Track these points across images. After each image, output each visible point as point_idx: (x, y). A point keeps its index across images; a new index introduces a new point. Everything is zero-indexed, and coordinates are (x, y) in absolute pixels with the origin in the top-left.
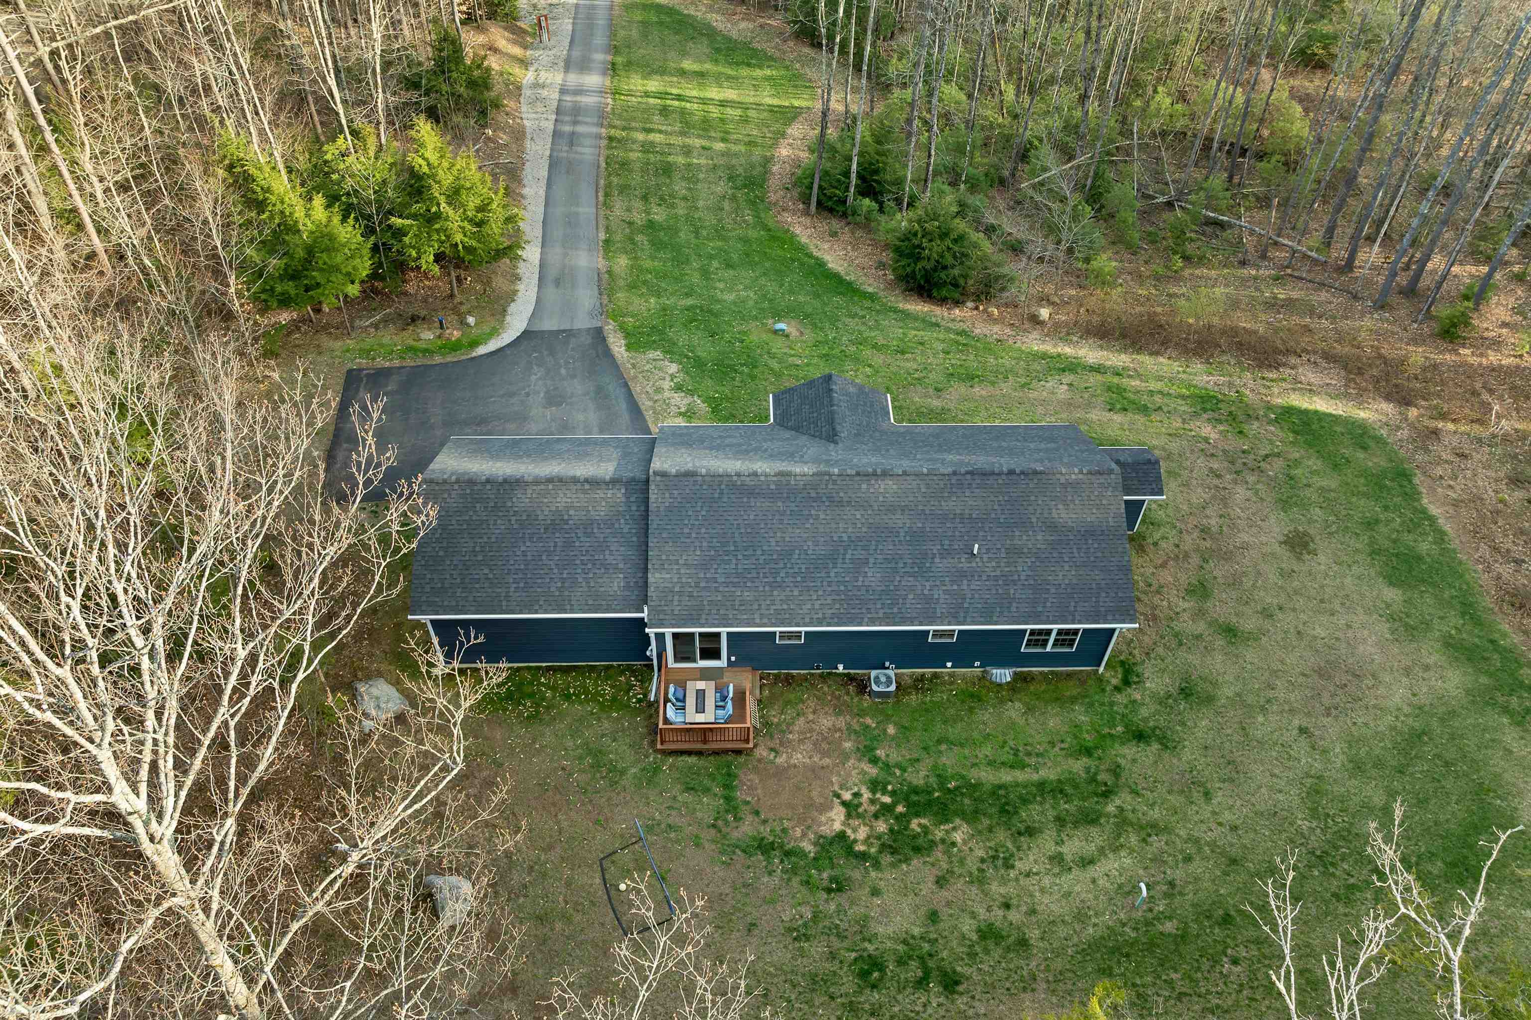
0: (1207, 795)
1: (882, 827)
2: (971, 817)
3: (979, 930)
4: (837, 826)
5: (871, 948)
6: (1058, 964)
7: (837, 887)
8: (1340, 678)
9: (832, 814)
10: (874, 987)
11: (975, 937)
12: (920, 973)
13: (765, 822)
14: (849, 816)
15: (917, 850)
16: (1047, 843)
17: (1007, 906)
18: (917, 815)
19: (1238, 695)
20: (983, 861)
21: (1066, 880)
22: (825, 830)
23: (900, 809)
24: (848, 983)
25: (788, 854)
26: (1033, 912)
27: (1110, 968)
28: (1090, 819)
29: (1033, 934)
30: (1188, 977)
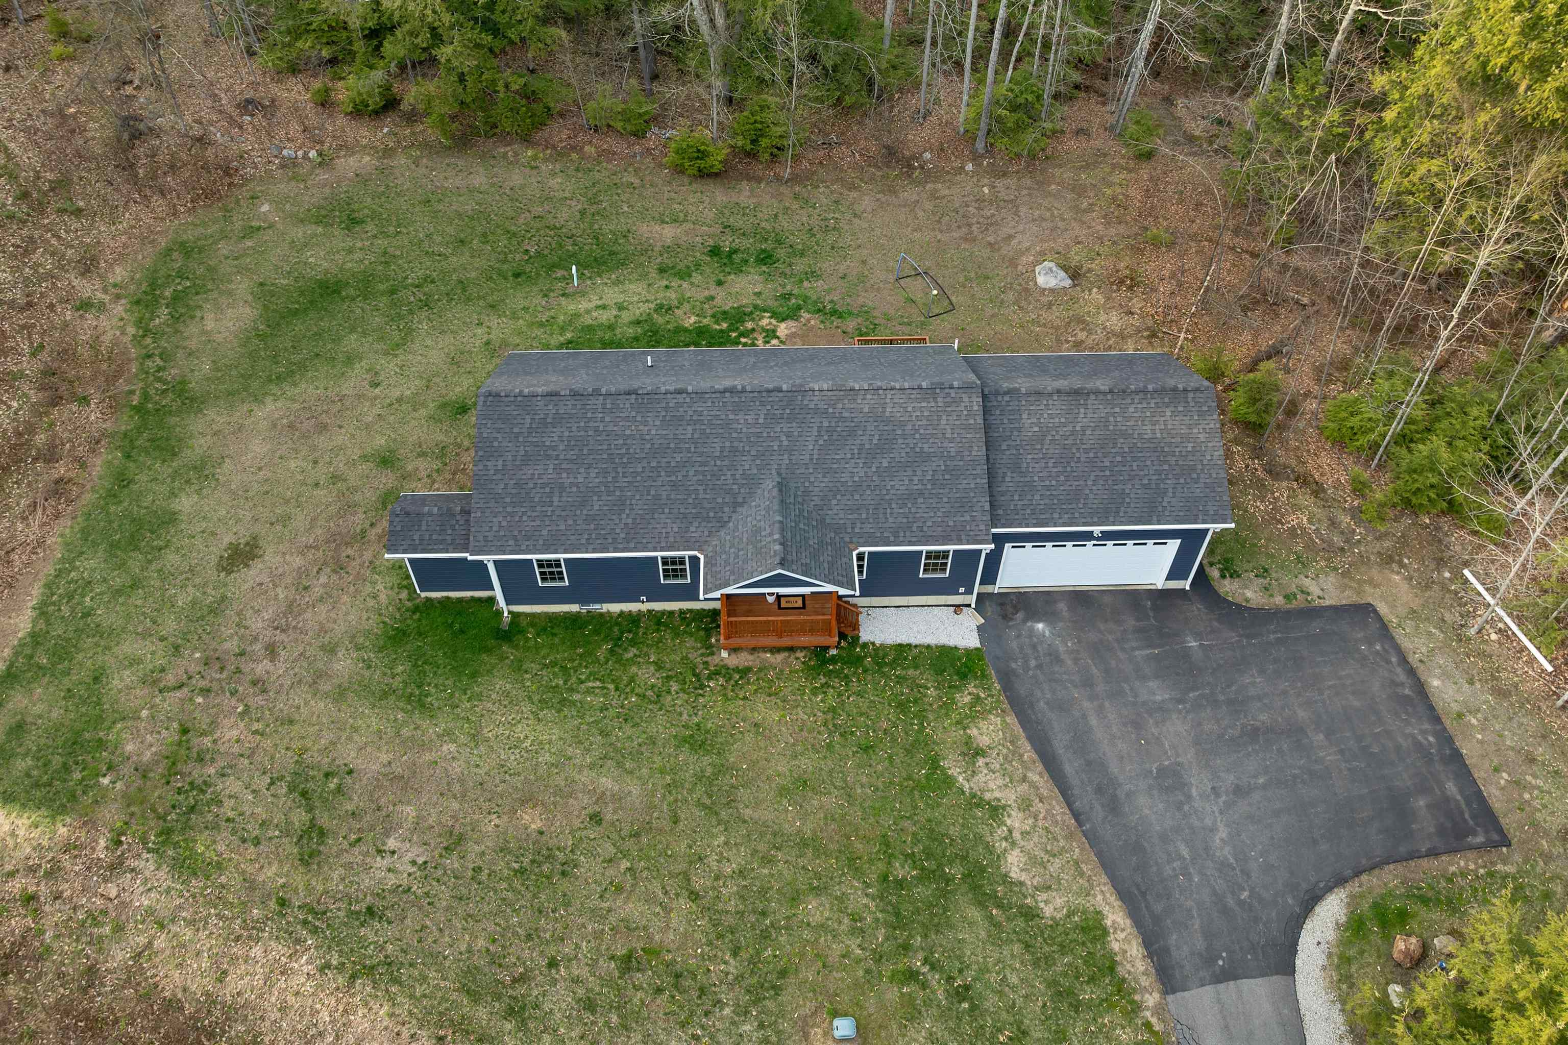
0: (488, 343)
1: (750, 325)
2: (679, 330)
3: (690, 276)
4: (783, 325)
5: (764, 268)
6: (643, 258)
7: (786, 297)
8: (308, 425)
9: (786, 332)
10: (764, 251)
11: (694, 274)
12: (734, 256)
13: (837, 327)
14: (774, 331)
15: (724, 313)
16: (626, 317)
17: (667, 287)
18: (721, 331)
19: (415, 410)
20: (678, 308)
21: (620, 298)
22: (791, 323)
23: (734, 335)
24: (781, 253)
25: (819, 311)
26: (649, 285)
27: (610, 255)
28: (590, 329)
29: (654, 274)
30: (561, 246)
